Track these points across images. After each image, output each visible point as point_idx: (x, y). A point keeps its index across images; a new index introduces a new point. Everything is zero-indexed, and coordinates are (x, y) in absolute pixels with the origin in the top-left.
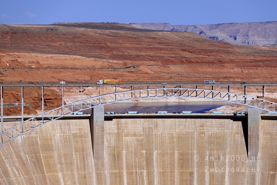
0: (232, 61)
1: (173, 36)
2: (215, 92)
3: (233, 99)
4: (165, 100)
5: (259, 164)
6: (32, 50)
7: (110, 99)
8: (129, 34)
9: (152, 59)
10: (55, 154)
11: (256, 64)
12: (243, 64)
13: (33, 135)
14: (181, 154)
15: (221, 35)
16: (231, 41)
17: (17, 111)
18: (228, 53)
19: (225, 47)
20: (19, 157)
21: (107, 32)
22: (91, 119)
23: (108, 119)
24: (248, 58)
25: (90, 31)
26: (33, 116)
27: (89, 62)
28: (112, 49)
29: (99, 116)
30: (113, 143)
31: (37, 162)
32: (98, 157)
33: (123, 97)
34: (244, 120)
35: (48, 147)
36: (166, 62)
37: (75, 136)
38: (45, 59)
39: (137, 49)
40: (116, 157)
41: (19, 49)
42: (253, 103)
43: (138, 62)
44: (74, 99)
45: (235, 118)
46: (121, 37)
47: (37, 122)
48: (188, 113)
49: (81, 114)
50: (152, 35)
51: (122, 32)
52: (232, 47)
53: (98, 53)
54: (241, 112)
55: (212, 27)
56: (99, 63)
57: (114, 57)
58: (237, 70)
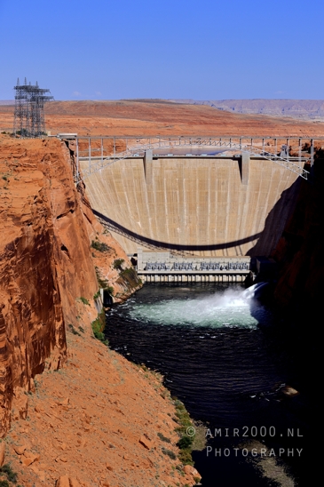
0: (232, 123)
1: (196, 108)
2: (222, 142)
3: (233, 147)
4: (189, 147)
5: (248, 187)
6: (108, 116)
7: (156, 147)
8: (168, 105)
9: (182, 121)
10: (122, 181)
11: (247, 125)
12: (239, 125)
13: (109, 168)
14: (200, 181)
15: (225, 107)
16: (231, 111)
17: (99, 154)
18: (230, 118)
19: (228, 115)
20: (100, 182)
21: (154, 104)
22: (144, 158)
23: (154, 159)
24: (242, 121)
25: (144, 104)
26: (108, 157)
27: (143, 123)
28: (157, 115)
29: (149, 157)
30: (158, 174)
31: (112, 185)
32: (149, 183)
33: (163, 145)
34: (240, 160)
35: (118, 176)
36: (191, 123)
37: (134, 169)
38: (116, 121)
39: (173, 115)
40: (160, 183)
41: (100, 115)
42: (245, 149)
43: (173, 124)
44: (133, 147)
45: (234, 158)
46: (163, 108)
47: (111, 161)
48: (205, 155)
49: (138, 156)
50: (182, 106)
51: (163, 105)
52: (232, 114)
53: (148, 117)
54: (238, 155)
55: (219, 102)
56: (149, 124)
57: (158, 120)
58: (235, 129)
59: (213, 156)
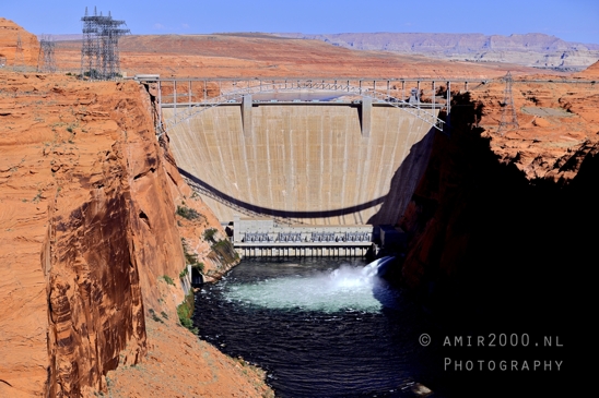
0: (350, 62)
1: (305, 43)
2: (338, 85)
3: (351, 91)
4: (298, 91)
5: (370, 140)
6: (197, 53)
7: (256, 90)
8: (271, 40)
9: (288, 60)
10: (215, 132)
11: (367, 64)
12: (359, 64)
13: (198, 117)
14: (310, 133)
15: (341, 42)
16: (349, 47)
17: (186, 99)
18: (347, 55)
19: (345, 52)
20: (188, 134)
21: (254, 39)
22: (241, 105)
23: (254, 105)
24: (362, 60)
25: (241, 39)
26: (198, 104)
27: (240, 62)
28: (258, 52)
29: (248, 104)
30: (259, 124)
31: (201, 138)
32: (247, 135)
33: (266, 90)
34: (359, 107)
35: (209, 127)
36: (300, 62)
37: (230, 118)
38: (206, 60)
39: (277, 52)
40: (261, 135)
41: (187, 53)
42: (366, 94)
43: (277, 63)
44: (228, 91)
45: (352, 105)
46: (265, 43)
47: (201, 108)
48: (317, 101)
49: (234, 102)
50: (289, 41)
51: (265, 39)
52: (350, 51)
53: (247, 55)
54: (357, 100)
55: (334, 36)
56: (248, 63)
57: (259, 59)
58: (354, 69)
59: (327, 102)
